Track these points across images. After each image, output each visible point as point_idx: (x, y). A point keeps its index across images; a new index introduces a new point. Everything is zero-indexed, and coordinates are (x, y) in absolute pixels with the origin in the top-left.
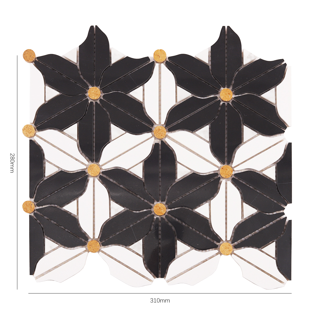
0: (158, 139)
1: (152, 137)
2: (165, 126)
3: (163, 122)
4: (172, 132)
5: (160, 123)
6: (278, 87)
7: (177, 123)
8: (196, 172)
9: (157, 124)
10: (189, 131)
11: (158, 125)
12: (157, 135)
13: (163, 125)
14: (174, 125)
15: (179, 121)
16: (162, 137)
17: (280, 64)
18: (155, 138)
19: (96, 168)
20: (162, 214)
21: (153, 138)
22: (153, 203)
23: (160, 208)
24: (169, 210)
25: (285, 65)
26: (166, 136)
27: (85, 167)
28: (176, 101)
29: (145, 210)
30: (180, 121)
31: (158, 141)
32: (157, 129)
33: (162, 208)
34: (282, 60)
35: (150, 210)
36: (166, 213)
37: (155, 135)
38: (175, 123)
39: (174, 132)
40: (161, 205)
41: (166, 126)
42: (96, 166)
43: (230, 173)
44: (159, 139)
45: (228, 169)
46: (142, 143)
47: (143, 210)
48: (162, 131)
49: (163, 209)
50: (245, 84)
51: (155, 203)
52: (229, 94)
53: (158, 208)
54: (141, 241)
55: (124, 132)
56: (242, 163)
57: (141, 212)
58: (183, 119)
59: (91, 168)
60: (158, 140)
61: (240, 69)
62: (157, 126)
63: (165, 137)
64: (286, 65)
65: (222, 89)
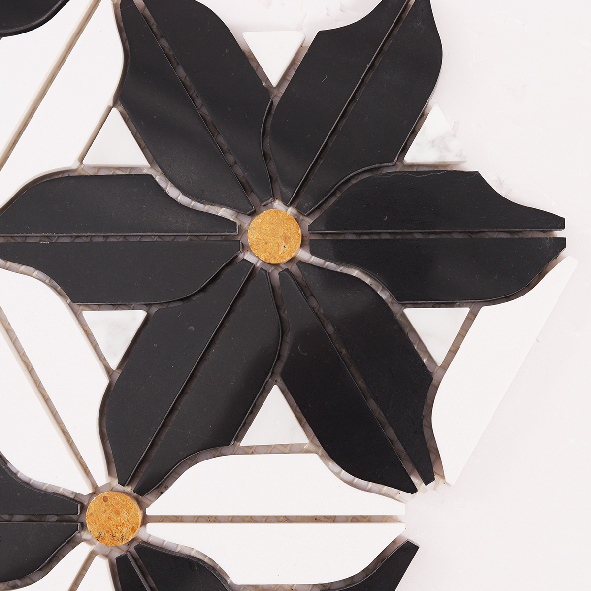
6: (487, 312)
17: (544, 232)
25: (562, 243)
28: (82, 159)
34: (559, 222)
43: (124, 530)
45: (124, 515)
50: (371, 234)
52: (286, 239)
56: (197, 519)
61: (385, 171)
64: (565, 246)
65: (278, 204)
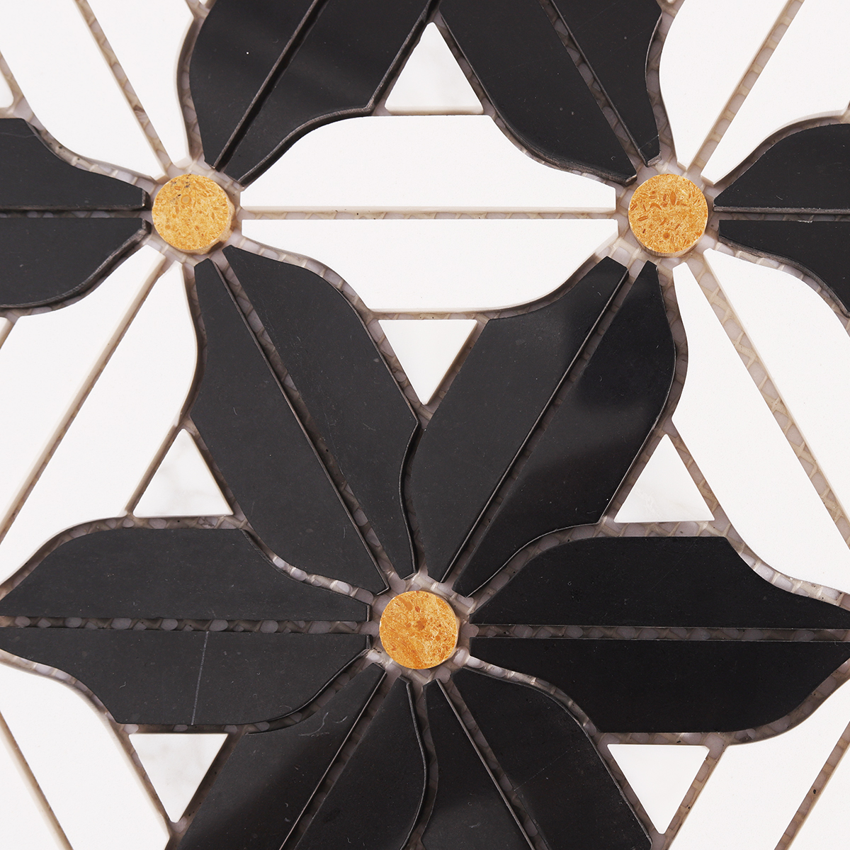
0: (640, 245)
1: (609, 215)
2: (715, 194)
3: (720, 167)
4: (734, 249)
5: (698, 163)
7: (792, 219)
8: (741, 541)
9: (679, 160)
10: (830, 300)
11: (681, 168)
12: (641, 219)
13: (708, 185)
14: (770, 218)
15: (808, 210)
16: (665, 247)
18: (624, 232)
19: (209, 211)
20: (417, 661)
21: (612, 226)
22: (405, 573)
23: (421, 625)
24: (473, 661)
26: (693, 254)
27: (156, 172)
29: (338, 586)
30: (812, 214)
31: (631, 257)
32: (664, 186)
33: (435, 633)
35: (367, 598)
36: (448, 665)
37: (635, 215)
38: (783, 214)
39: (746, 255)
40: (435, 612)
41: (719, 201)
42: (214, 199)
44: (645, 249)
46: (541, 215)
47: (333, 577)
48: (683, 215)
49: (438, 638)
51: (419, 579)
53: (414, 619)
54: (212, 743)
55: (474, 102)
57: (313, 579)
58: (835, 215)
59: (184, 192)
60: (637, 253)
62: (676, 172)
63: (683, 258)
